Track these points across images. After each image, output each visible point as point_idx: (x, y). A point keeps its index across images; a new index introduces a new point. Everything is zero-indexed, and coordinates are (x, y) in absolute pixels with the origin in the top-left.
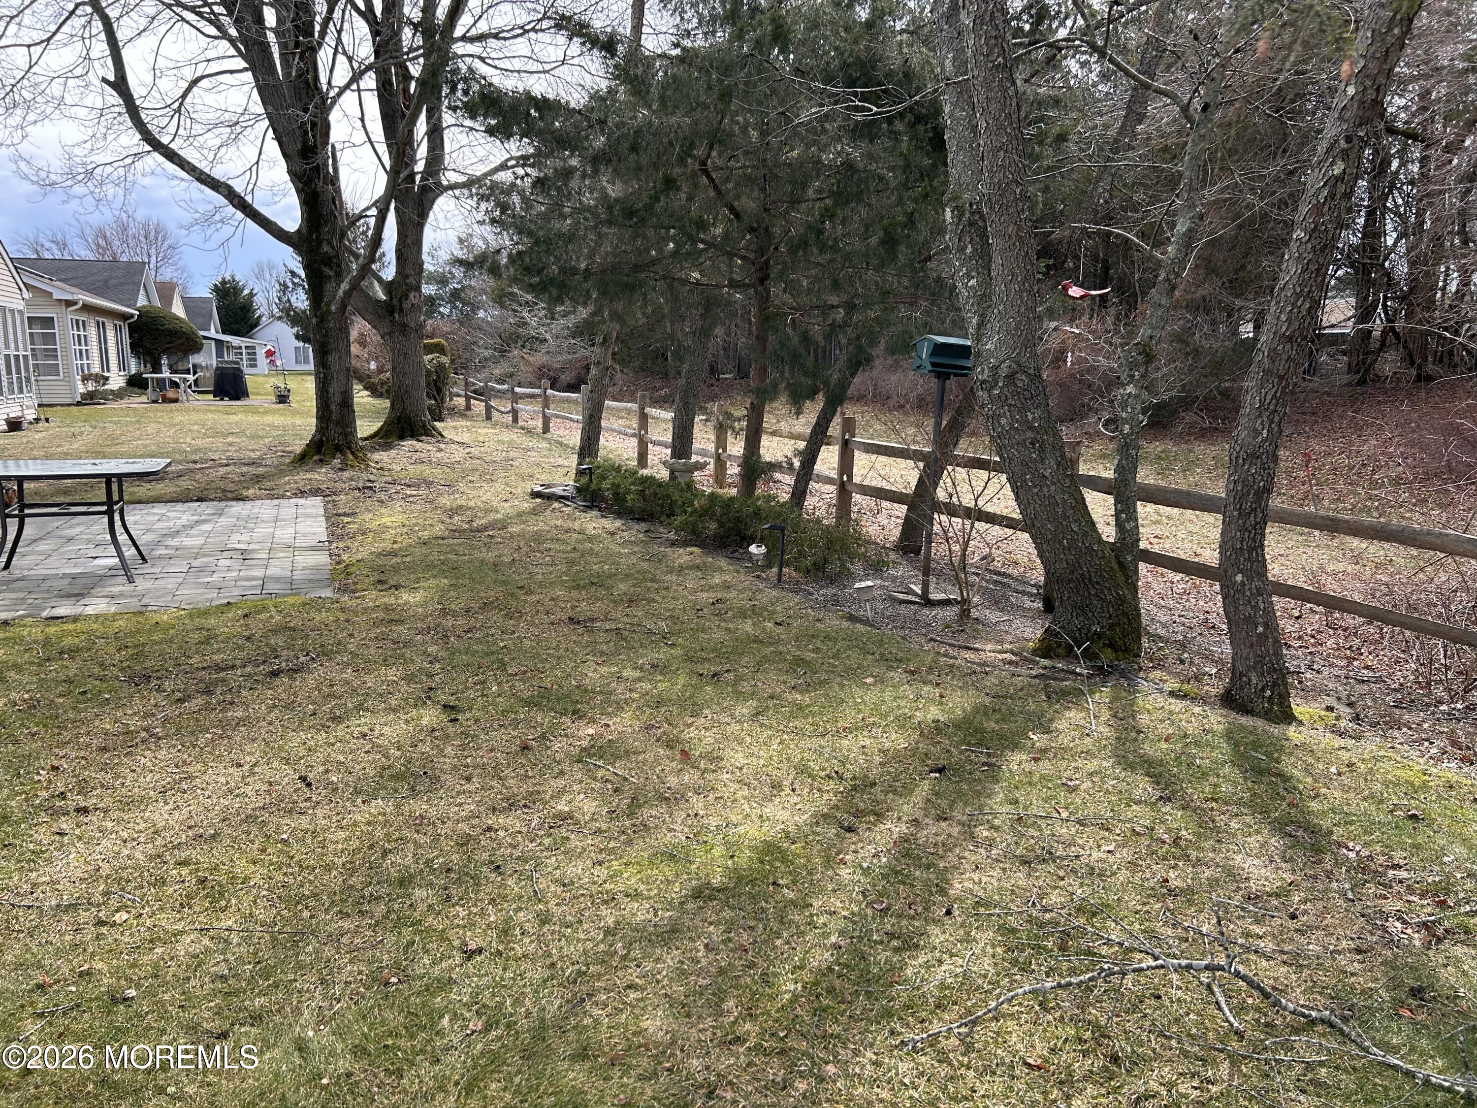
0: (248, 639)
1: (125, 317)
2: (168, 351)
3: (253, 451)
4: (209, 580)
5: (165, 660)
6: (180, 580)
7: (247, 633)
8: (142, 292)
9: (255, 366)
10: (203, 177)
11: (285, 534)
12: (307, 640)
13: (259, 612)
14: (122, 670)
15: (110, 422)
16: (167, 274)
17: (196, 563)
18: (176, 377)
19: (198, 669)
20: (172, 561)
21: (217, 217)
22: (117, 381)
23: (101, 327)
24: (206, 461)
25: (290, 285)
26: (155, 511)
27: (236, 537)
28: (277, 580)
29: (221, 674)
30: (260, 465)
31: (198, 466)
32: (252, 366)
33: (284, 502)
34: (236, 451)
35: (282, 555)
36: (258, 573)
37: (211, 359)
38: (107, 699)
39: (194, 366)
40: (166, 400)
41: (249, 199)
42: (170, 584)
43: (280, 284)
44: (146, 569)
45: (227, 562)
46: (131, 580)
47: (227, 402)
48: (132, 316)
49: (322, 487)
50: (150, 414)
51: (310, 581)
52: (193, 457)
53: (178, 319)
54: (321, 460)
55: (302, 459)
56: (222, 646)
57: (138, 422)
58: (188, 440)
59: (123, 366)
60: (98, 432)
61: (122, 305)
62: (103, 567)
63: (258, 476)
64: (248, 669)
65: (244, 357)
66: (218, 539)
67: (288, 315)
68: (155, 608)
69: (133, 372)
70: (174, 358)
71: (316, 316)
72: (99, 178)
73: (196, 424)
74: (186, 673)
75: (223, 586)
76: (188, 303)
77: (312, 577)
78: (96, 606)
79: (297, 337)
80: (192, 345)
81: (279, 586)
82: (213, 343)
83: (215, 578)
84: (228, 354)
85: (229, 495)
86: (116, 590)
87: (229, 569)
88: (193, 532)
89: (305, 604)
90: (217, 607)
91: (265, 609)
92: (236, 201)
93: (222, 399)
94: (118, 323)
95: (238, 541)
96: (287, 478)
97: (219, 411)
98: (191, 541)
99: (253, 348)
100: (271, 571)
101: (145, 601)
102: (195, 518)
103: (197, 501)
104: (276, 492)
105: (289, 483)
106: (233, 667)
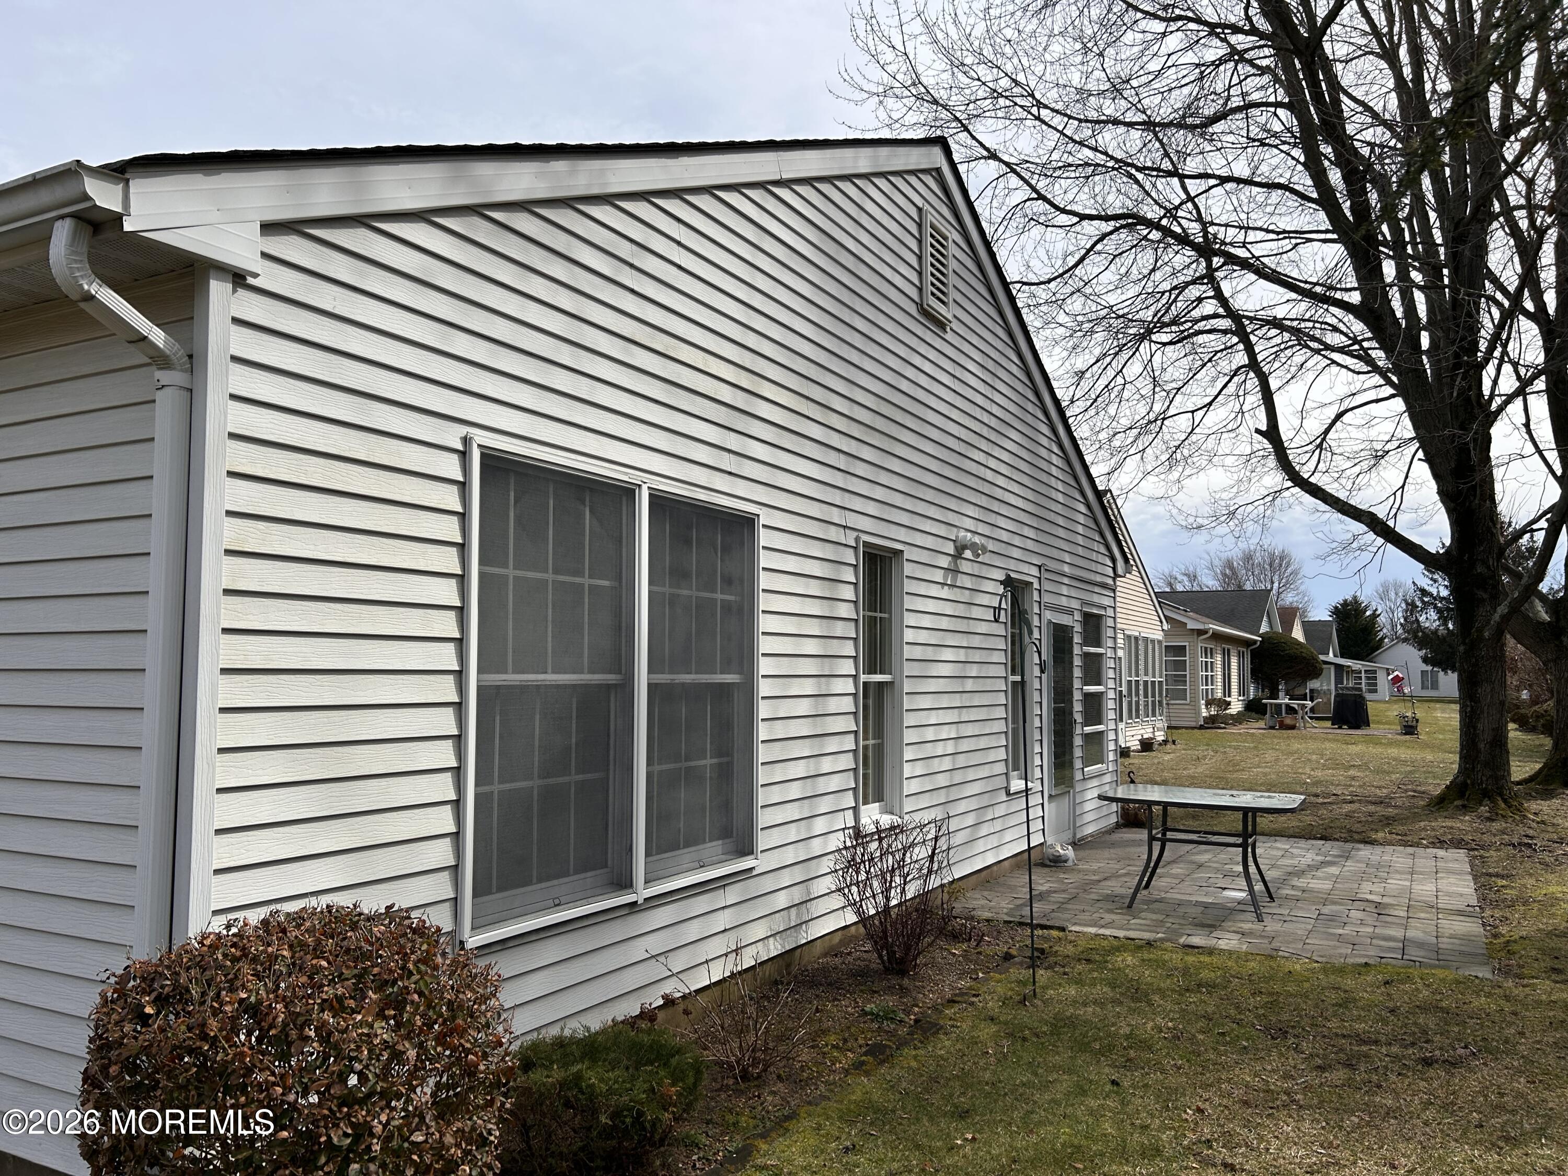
0: (1392, 1011)
1: (1248, 643)
2: (1287, 678)
3: (1379, 787)
4: (1341, 931)
5: (1301, 1017)
6: (1310, 927)
7: (1391, 1004)
8: (1265, 618)
9: (1376, 691)
10: (1346, 508)
11: (1425, 889)
12: (1465, 1028)
13: (1402, 982)
14: (1258, 1017)
15: (1230, 747)
16: (1289, 598)
17: (1326, 910)
18: (1295, 704)
19: (1337, 1035)
20: (1299, 905)
21: (1355, 545)
22: (1236, 706)
23: (1226, 654)
24: (1328, 795)
25: (1419, 604)
26: (1278, 845)
27: (1367, 886)
28: (1421, 945)
29: (1364, 1048)
30: (1389, 805)
31: (1321, 800)
32: (1370, 691)
33: (1420, 851)
34: (1360, 786)
35: (1423, 915)
36: (1398, 933)
37: (1329, 684)
38: (1245, 1048)
39: (1312, 691)
40: (1284, 727)
41: (1391, 523)
42: (1300, 929)
43: (1407, 604)
44: (1273, 908)
45: (1360, 915)
46: (1260, 919)
47: (1346, 731)
48: (1255, 642)
49: (1468, 838)
50: (1268, 741)
51: (1461, 953)
52: (1315, 790)
53: (1299, 643)
54: (1464, 806)
55: (1441, 803)
56: (1363, 1014)
57: (1256, 748)
58: (1308, 770)
59: (1242, 691)
60: (1219, 757)
61: (1246, 632)
62: (1233, 900)
63: (1387, 818)
64: (1395, 1049)
65: (1363, 681)
66: (1346, 885)
67: (1416, 637)
68: (1287, 955)
69: (1252, 697)
70: (1292, 684)
71: (1464, 643)
72: (1240, 517)
73: (1314, 753)
74: (1324, 1036)
75: (1357, 941)
76: (1308, 627)
77: (1463, 948)
78: (1227, 941)
79: (1425, 660)
80: (1313, 669)
81: (1422, 953)
82: (1332, 668)
83: (1346, 931)
84: (1348, 679)
85: (1356, 836)
86: (1246, 926)
87: (1362, 923)
88: (1319, 874)
89: (1458, 982)
90: (1354, 965)
91: (1409, 979)
92: (1378, 528)
93: (1340, 728)
94: (1241, 649)
95: (1370, 890)
96: (1422, 824)
97: (1338, 741)
98: (1318, 884)
99: (1375, 672)
100: (1411, 934)
101: (1275, 944)
102: (1320, 858)
103: (1321, 839)
104: (1409, 838)
105: (1425, 829)
106: (1376, 1042)
